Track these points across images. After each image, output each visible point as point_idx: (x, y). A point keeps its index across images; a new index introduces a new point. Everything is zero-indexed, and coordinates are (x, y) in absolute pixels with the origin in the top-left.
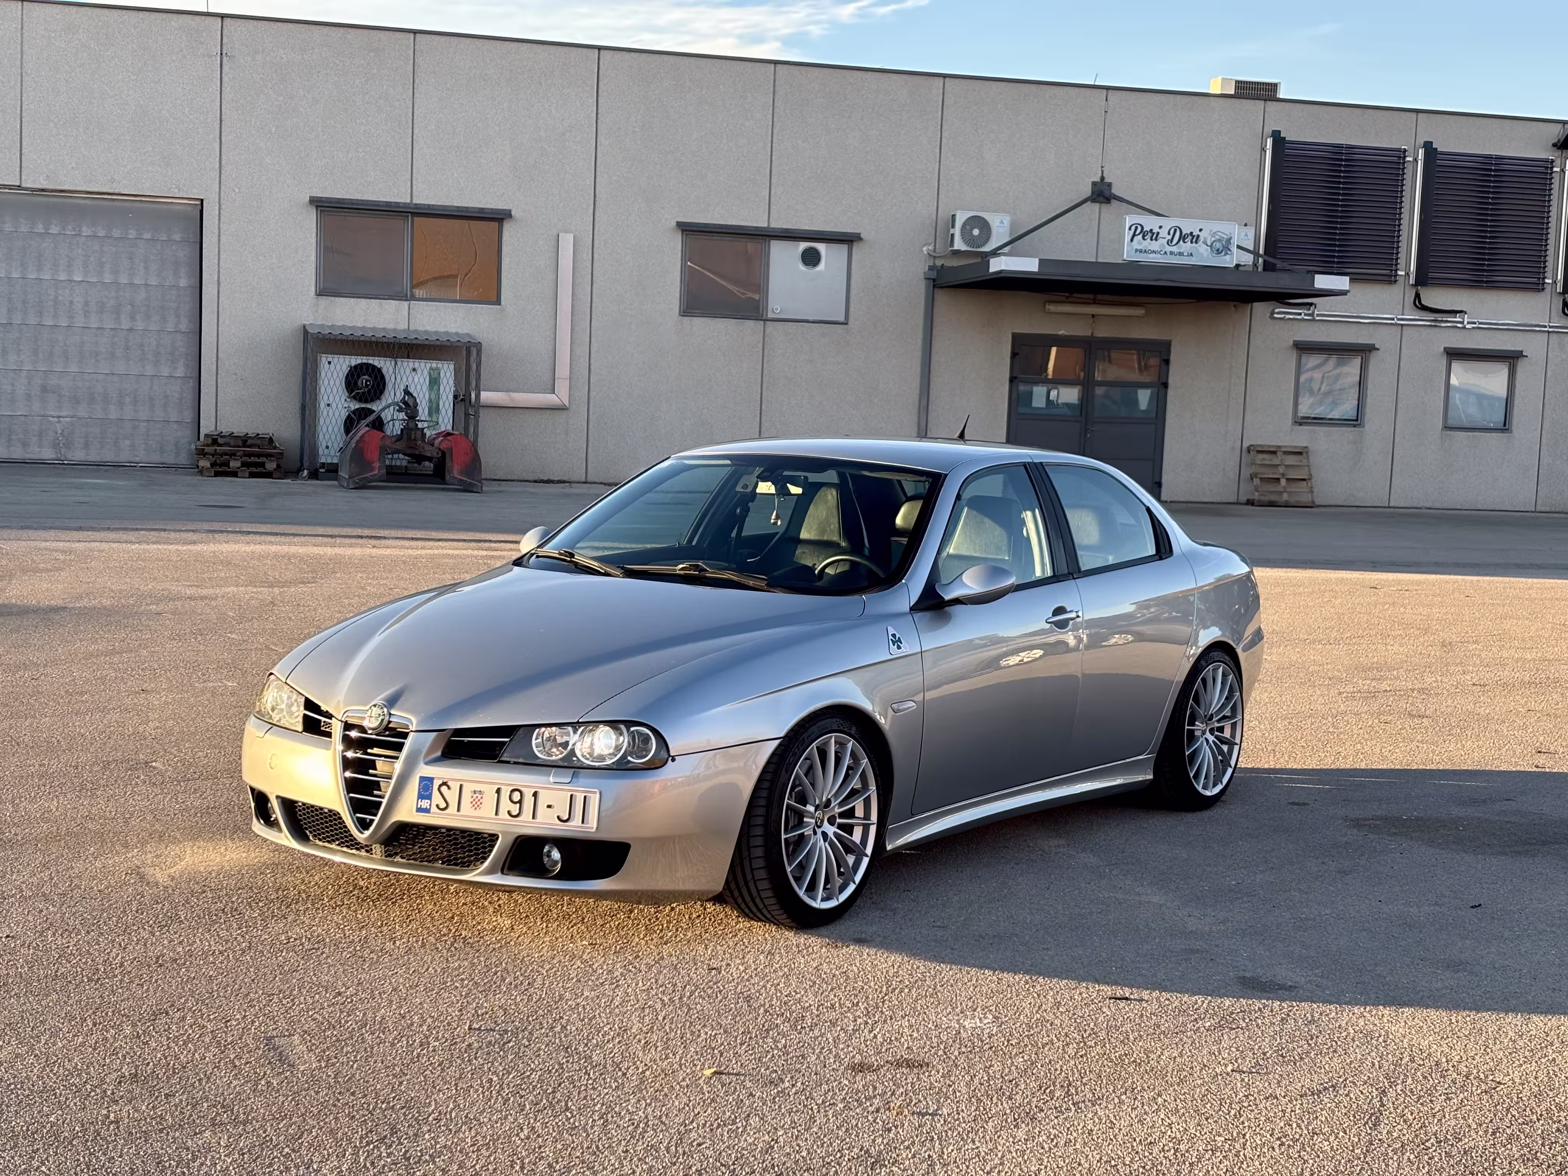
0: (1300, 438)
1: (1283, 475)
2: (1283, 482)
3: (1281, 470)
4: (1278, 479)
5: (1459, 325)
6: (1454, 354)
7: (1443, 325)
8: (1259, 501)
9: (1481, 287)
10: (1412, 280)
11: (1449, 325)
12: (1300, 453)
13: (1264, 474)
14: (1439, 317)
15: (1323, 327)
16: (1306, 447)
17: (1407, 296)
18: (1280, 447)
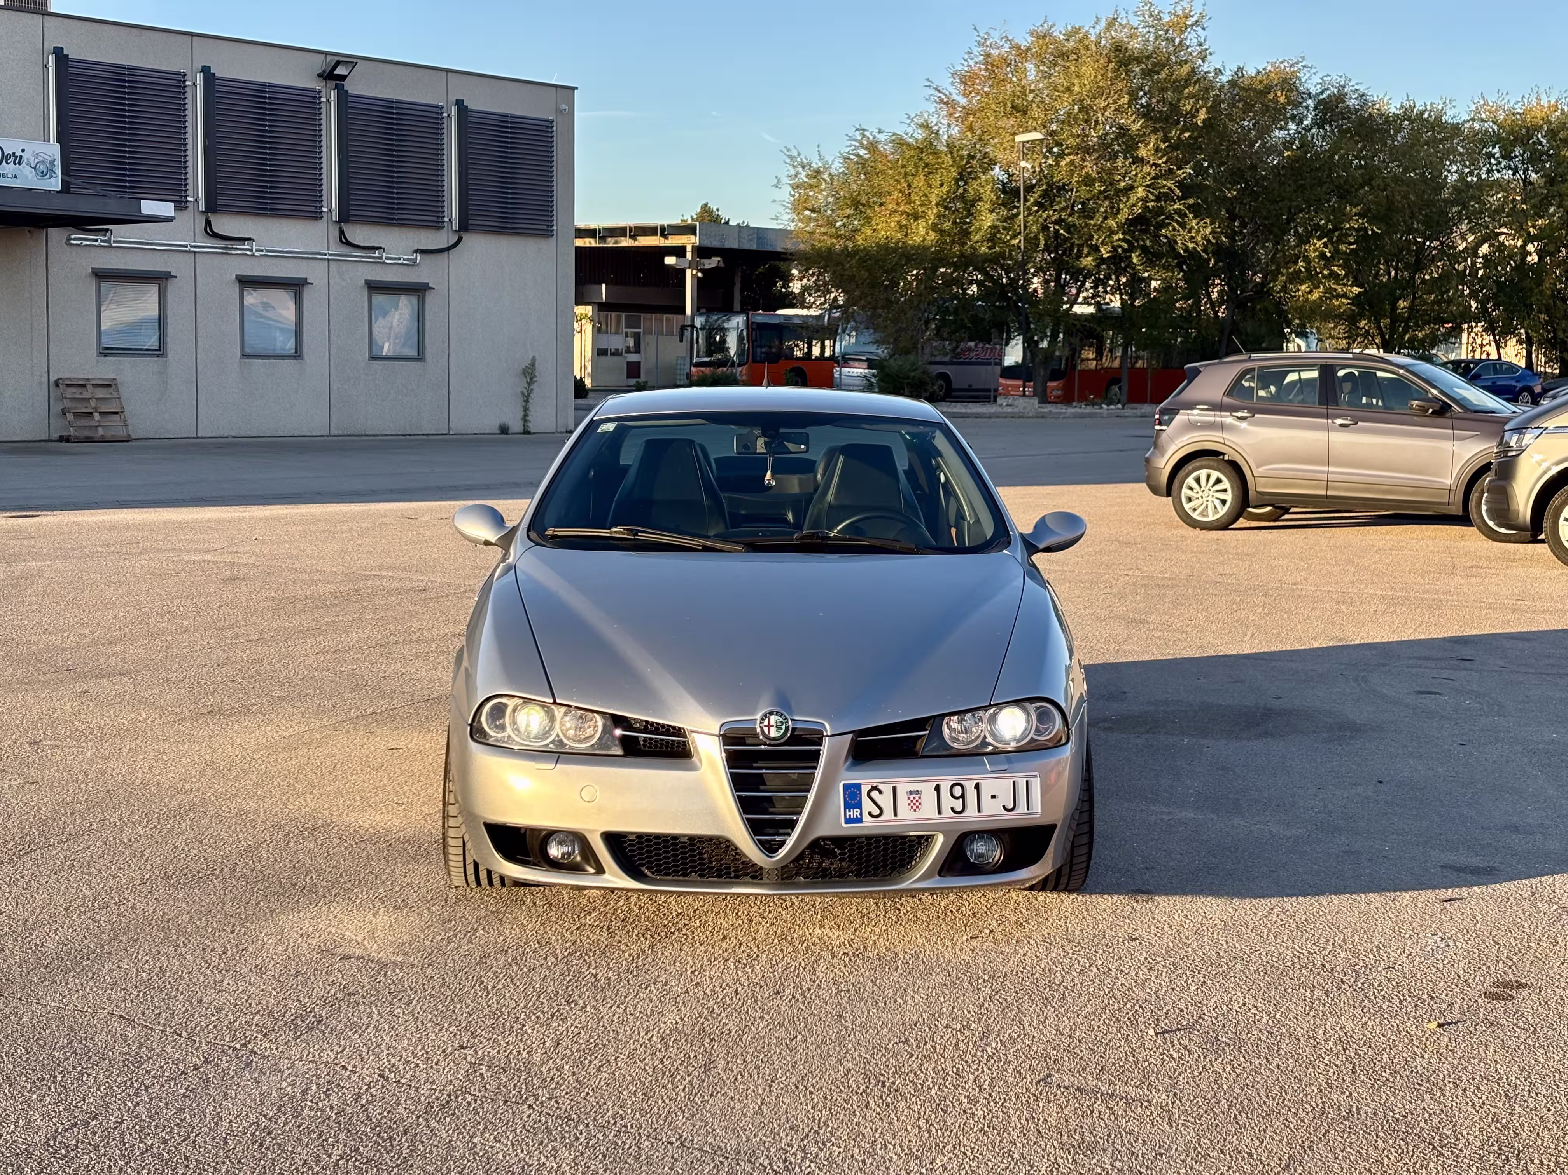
0: (106, 369)
1: (96, 409)
2: (96, 416)
3: (93, 403)
4: (91, 413)
5: (248, 253)
6: (247, 282)
7: (234, 252)
8: (76, 437)
9: (266, 215)
10: (202, 207)
11: (239, 252)
12: (109, 386)
13: (76, 408)
14: (229, 244)
15: (120, 253)
16: (115, 379)
17: (197, 222)
18: (88, 379)
